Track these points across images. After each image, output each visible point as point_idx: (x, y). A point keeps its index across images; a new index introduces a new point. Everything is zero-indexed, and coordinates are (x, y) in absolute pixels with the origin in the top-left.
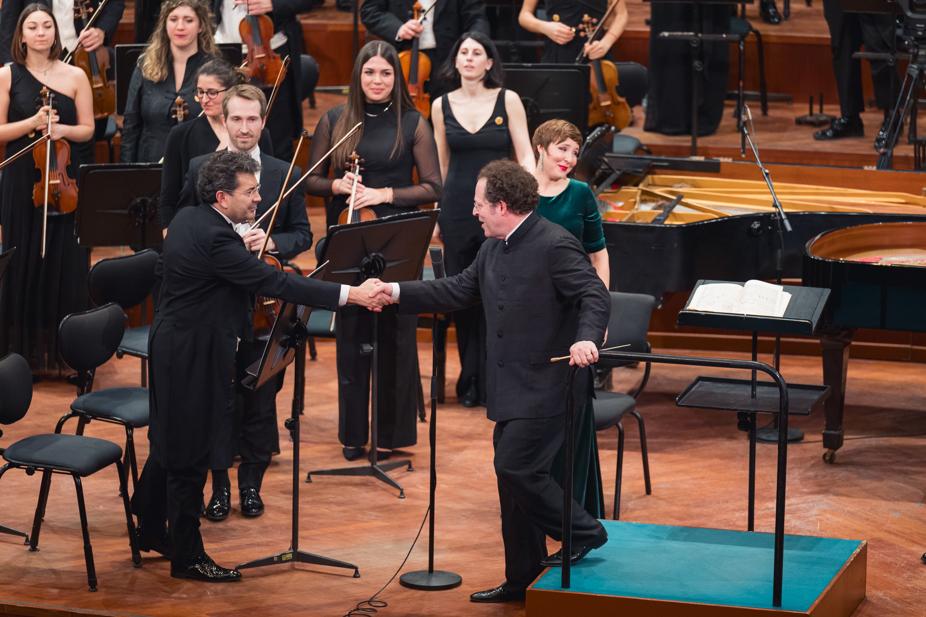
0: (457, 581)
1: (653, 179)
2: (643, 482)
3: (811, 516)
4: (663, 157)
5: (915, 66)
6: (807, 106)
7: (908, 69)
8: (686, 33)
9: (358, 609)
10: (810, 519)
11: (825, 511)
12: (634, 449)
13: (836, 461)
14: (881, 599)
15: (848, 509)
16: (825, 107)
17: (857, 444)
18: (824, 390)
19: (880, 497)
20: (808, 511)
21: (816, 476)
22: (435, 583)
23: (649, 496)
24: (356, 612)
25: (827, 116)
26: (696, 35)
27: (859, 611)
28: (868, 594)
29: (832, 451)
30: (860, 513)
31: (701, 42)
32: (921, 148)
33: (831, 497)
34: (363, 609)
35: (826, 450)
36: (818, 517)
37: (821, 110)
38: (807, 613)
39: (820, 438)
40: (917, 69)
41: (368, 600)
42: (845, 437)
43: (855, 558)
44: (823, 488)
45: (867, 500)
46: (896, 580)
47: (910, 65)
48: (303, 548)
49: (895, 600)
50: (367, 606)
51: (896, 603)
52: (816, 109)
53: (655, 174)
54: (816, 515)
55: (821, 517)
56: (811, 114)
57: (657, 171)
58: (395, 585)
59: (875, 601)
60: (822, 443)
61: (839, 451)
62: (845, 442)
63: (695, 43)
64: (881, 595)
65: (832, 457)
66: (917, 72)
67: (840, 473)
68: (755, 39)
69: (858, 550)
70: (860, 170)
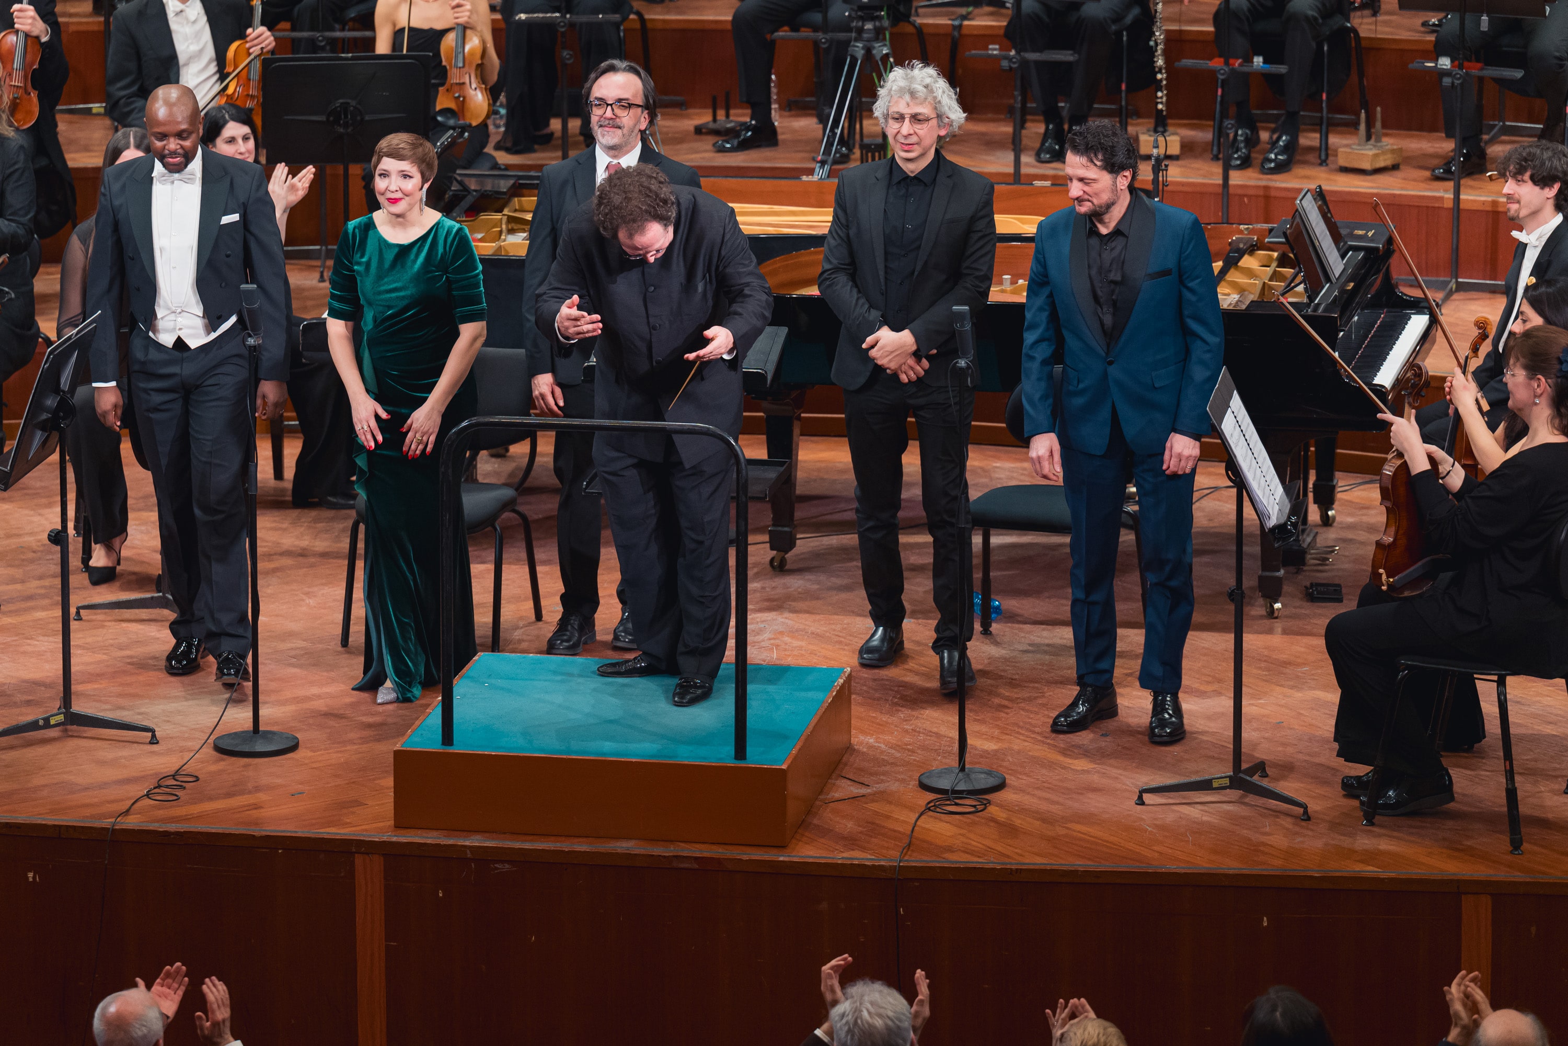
0: (293, 744)
1: (519, 202)
2: (530, 604)
3: (763, 641)
4: (533, 173)
5: (860, 45)
6: (710, 111)
7: (850, 49)
8: (549, 15)
9: (159, 786)
10: (763, 644)
11: (781, 633)
12: (517, 561)
13: (787, 567)
14: (872, 747)
15: (813, 629)
16: (732, 112)
17: (812, 544)
18: (782, 466)
19: (853, 612)
20: (758, 634)
21: (763, 588)
22: (260, 747)
23: (540, 623)
24: (157, 790)
25: (736, 122)
26: (563, 16)
27: (846, 764)
28: (854, 741)
29: (783, 553)
30: (828, 634)
31: (572, 25)
32: (870, 155)
33: (787, 614)
34: (167, 787)
35: (775, 552)
36: (772, 641)
37: (727, 116)
38: (784, 767)
39: (766, 538)
40: (863, 48)
41: (173, 773)
42: (798, 536)
43: (838, 692)
44: (775, 603)
45: (836, 617)
46: (890, 721)
47: (852, 43)
48: (78, 707)
49: (891, 748)
50: (172, 782)
51: (893, 751)
52: (721, 114)
53: (523, 196)
54: (770, 639)
55: (777, 641)
56: (715, 120)
57: (525, 191)
58: (208, 751)
59: (865, 750)
60: (768, 545)
61: (789, 556)
62: (798, 542)
63: (563, 27)
64: (871, 741)
65: (783, 562)
66: (862, 52)
67: (795, 583)
68: (638, 26)
69: (841, 681)
70: (797, 181)
